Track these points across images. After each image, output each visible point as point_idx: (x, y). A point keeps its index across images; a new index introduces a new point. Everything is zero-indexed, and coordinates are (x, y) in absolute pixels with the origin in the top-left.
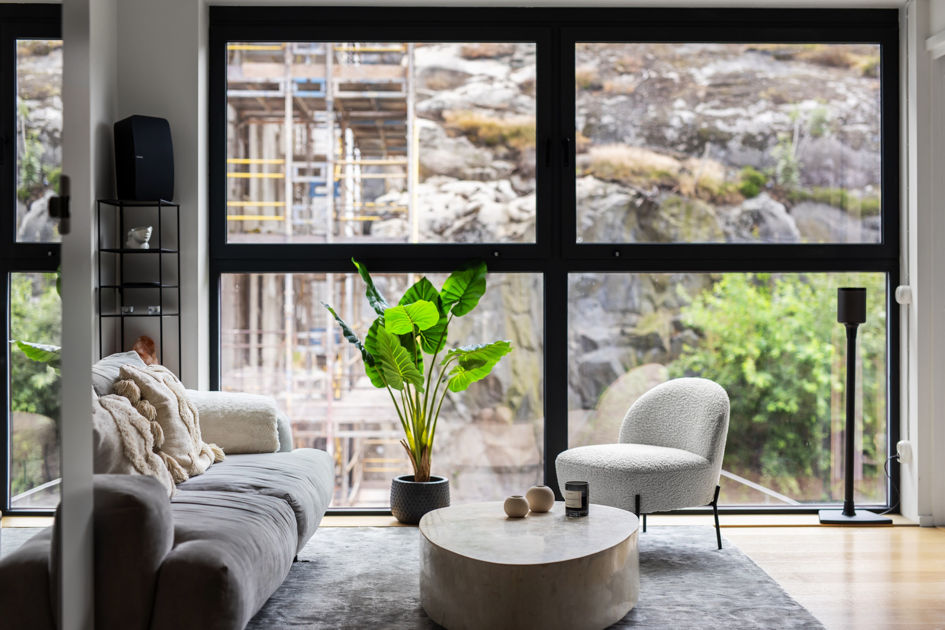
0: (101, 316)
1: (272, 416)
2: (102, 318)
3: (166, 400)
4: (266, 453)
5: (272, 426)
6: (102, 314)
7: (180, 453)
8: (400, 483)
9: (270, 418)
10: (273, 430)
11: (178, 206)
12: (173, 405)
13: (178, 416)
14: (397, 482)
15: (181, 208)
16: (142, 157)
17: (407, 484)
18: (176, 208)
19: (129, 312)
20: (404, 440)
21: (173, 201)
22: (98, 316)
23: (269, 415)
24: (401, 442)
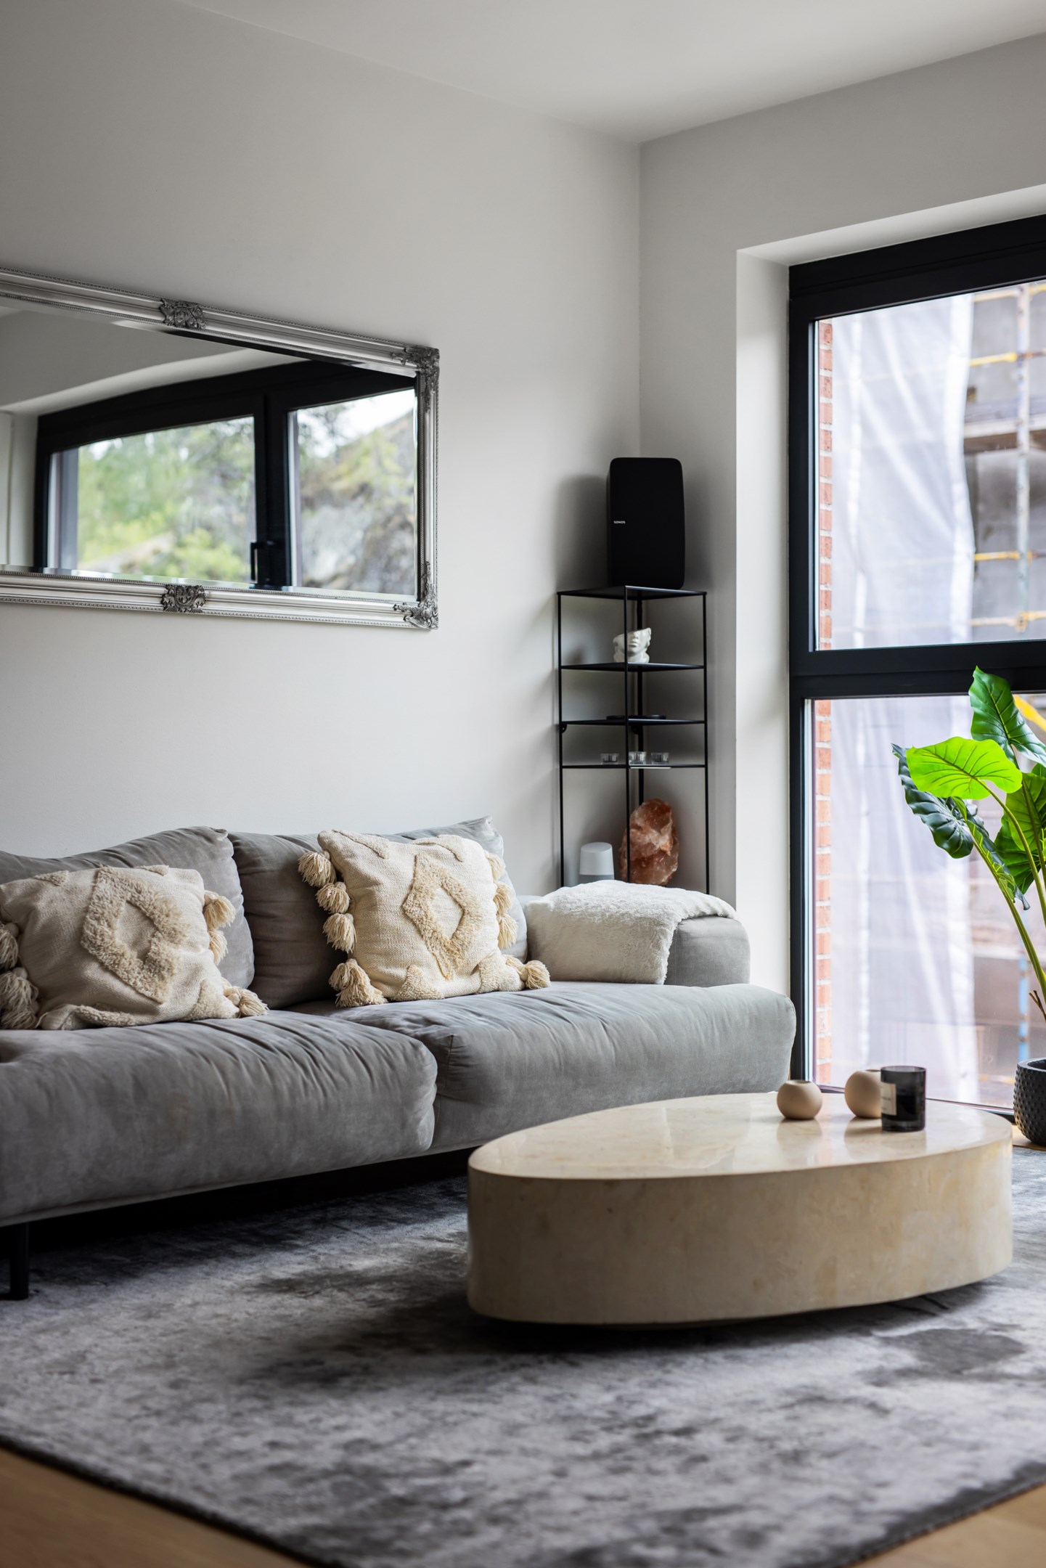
0: (562, 767)
1: (663, 925)
2: (564, 770)
3: (376, 883)
4: (644, 983)
5: (658, 941)
6: (564, 764)
7: (387, 966)
8: (1029, 1070)
9: (658, 928)
10: (658, 946)
11: (704, 594)
12: (390, 893)
13: (397, 909)
14: (1025, 1069)
15: (707, 596)
16: (624, 522)
17: (1040, 1072)
18: (702, 597)
19: (610, 760)
20: (1035, 992)
21: (682, 588)
22: (559, 767)
23: (660, 924)
24: (1031, 994)
